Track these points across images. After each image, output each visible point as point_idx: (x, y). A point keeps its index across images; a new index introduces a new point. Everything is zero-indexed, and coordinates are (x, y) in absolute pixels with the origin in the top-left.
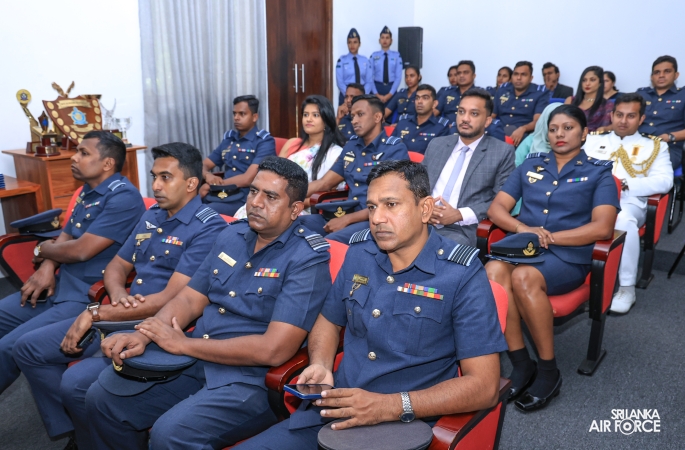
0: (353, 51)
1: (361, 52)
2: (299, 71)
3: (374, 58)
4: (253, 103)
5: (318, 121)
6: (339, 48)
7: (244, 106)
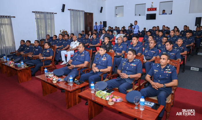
0: (96, 25)
1: (97, 25)
2: (89, 28)
3: (99, 26)
4: (83, 31)
5: (91, 33)
6: (94, 25)
7: (83, 32)
